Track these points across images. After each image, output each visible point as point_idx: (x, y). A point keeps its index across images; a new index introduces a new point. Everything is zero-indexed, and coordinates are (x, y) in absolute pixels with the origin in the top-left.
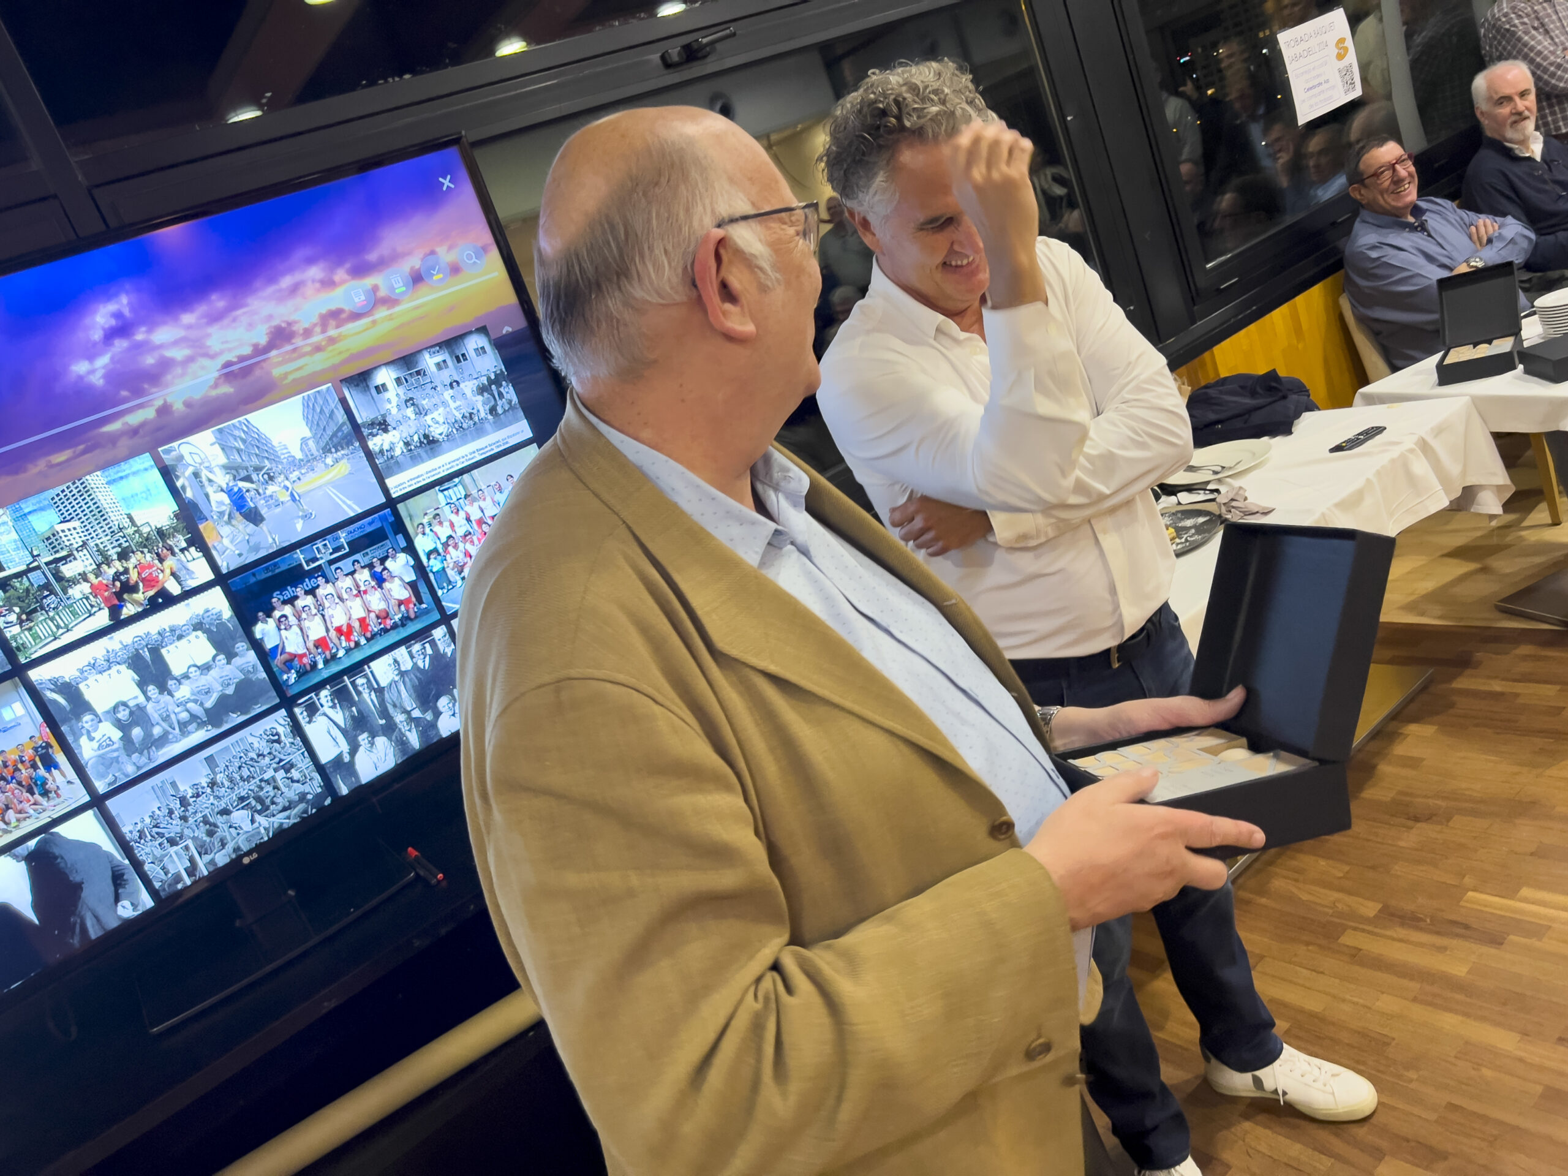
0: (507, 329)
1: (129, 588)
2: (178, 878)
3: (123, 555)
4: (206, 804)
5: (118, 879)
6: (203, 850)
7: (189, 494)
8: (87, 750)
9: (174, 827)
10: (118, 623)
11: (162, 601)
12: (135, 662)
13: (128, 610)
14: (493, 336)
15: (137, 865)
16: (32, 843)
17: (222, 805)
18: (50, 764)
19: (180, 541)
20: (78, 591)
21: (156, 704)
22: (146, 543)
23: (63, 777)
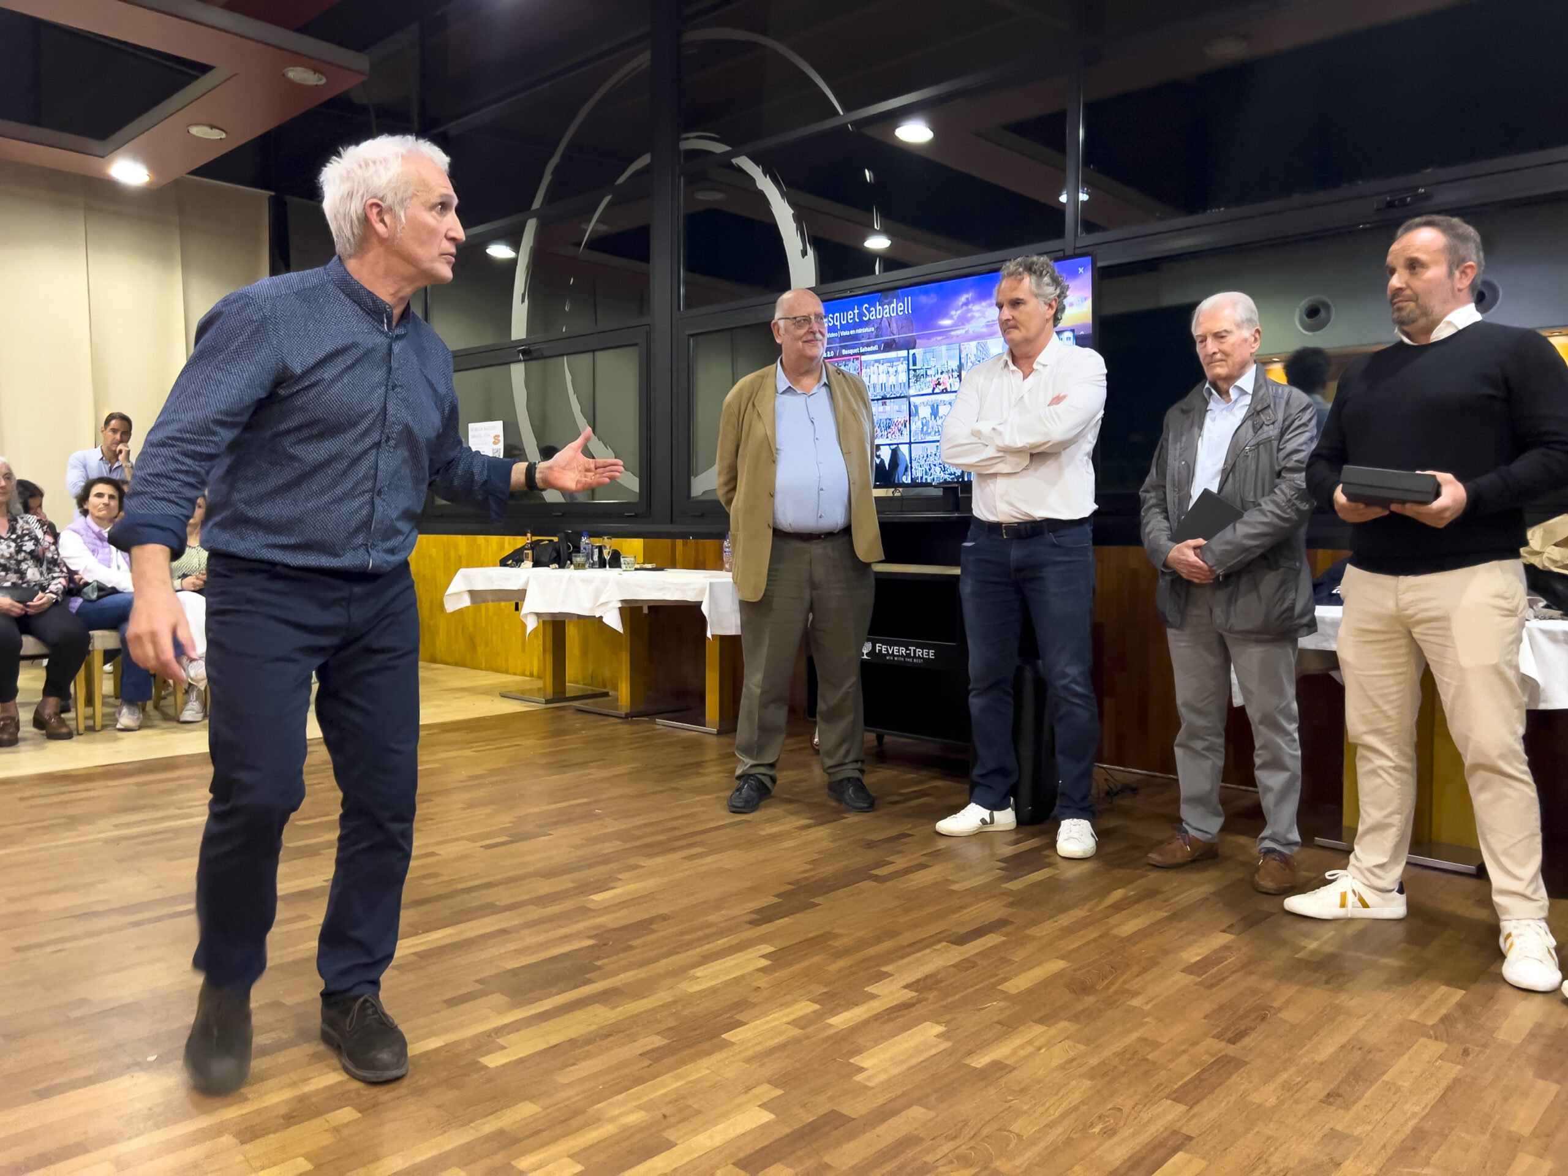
0: (1082, 333)
1: (939, 384)
2: (918, 478)
3: (942, 373)
4: (931, 459)
5: (906, 470)
6: (926, 473)
7: (963, 361)
8: (913, 427)
9: (922, 462)
10: (933, 393)
11: (945, 391)
12: (932, 407)
13: (937, 391)
14: (1076, 333)
15: (911, 468)
16: (894, 446)
17: (935, 463)
18: (905, 426)
19: (956, 374)
20: (929, 379)
21: (932, 423)
22: (948, 372)
23: (906, 432)
